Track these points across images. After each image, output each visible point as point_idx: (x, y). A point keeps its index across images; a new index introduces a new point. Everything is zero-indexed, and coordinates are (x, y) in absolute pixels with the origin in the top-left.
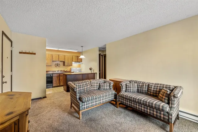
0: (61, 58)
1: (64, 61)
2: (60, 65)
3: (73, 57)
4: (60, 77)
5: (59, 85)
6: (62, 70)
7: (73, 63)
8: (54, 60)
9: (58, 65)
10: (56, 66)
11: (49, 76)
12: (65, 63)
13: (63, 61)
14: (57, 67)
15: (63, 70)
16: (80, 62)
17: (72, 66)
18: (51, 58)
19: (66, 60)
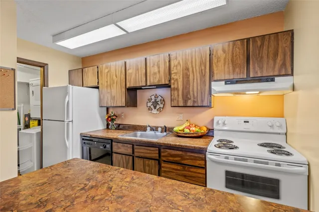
0: (156, 69)
1: (167, 82)
2: (162, 101)
10: (149, 109)
12: (174, 94)
13: (163, 82)
16: (273, 80)
17: (209, 107)
18: (123, 76)
19: (177, 80)
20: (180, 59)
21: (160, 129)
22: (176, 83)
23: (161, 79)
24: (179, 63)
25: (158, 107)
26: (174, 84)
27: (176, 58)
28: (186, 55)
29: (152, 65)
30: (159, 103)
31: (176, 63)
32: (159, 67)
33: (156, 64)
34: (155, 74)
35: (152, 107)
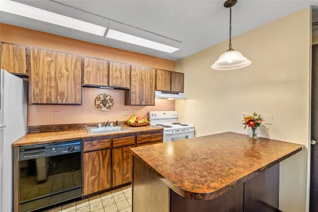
0: (118, 74)
1: (128, 87)
2: (111, 100)
3: (159, 72)
4: (115, 151)
5: (108, 186)
6: (122, 118)
7: (158, 94)
8: (91, 83)
9: (104, 103)
10: (98, 107)
11: (66, 152)
12: (133, 96)
13: (124, 86)
14: (104, 109)
15: (124, 119)
16: (178, 94)
17: (154, 105)
18: (79, 72)
19: (135, 86)
20: (137, 71)
21: (112, 124)
22: (134, 88)
23: (123, 83)
24: (137, 74)
25: (107, 105)
26: (133, 88)
27: (135, 70)
28: (141, 70)
29: (114, 70)
30: (109, 102)
31: (135, 74)
32: (121, 73)
33: (118, 70)
34: (117, 78)
35: (101, 105)
